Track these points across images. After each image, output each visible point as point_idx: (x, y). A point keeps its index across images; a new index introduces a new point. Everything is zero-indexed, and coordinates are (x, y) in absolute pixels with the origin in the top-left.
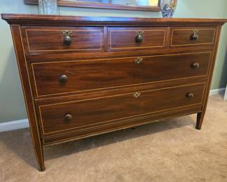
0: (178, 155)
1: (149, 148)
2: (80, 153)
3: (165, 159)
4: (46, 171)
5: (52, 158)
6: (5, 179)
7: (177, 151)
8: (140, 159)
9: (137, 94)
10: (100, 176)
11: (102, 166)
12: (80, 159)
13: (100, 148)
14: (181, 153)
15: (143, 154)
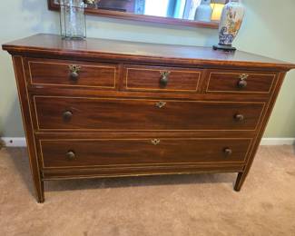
0: (193, 219)
1: (163, 202)
2: (86, 191)
3: (176, 220)
4: (45, 203)
5: (55, 190)
6: (3, 203)
7: (194, 213)
8: (147, 214)
9: (156, 141)
10: (95, 223)
11: (102, 212)
12: (83, 199)
13: (109, 190)
14: (198, 217)
15: (153, 209)
